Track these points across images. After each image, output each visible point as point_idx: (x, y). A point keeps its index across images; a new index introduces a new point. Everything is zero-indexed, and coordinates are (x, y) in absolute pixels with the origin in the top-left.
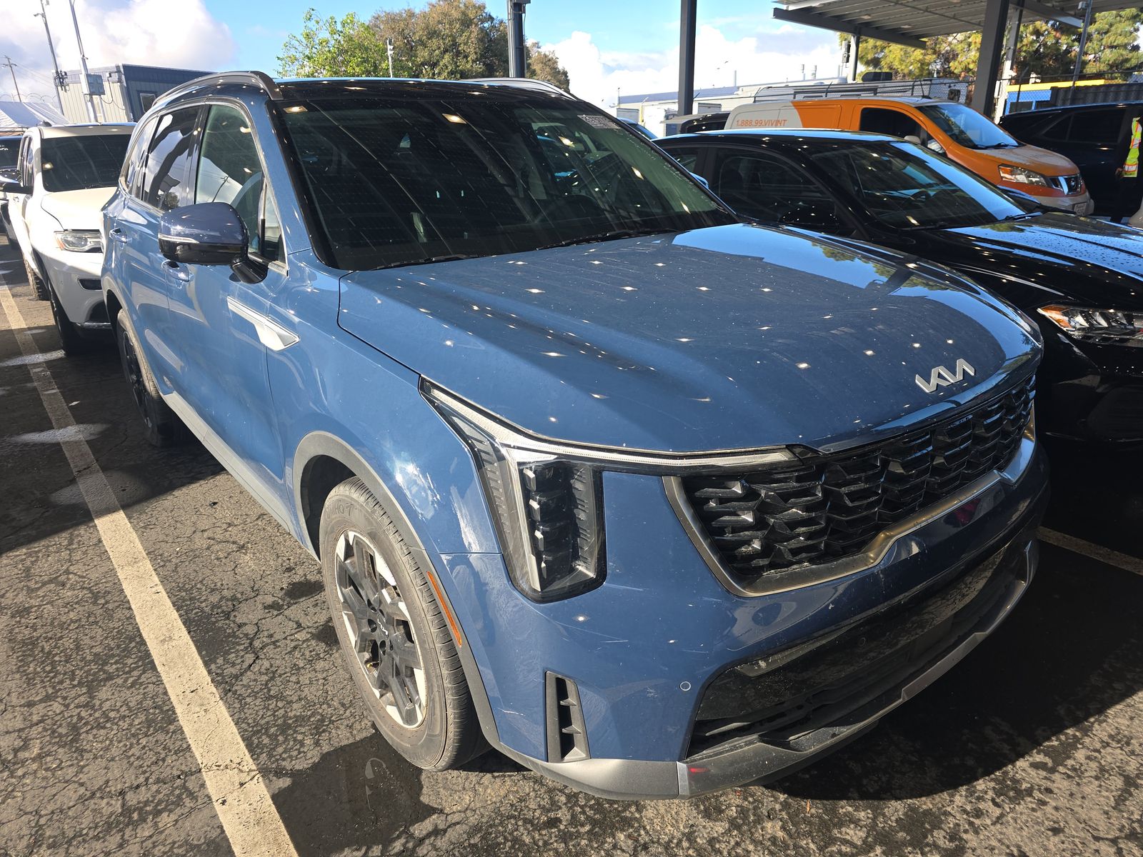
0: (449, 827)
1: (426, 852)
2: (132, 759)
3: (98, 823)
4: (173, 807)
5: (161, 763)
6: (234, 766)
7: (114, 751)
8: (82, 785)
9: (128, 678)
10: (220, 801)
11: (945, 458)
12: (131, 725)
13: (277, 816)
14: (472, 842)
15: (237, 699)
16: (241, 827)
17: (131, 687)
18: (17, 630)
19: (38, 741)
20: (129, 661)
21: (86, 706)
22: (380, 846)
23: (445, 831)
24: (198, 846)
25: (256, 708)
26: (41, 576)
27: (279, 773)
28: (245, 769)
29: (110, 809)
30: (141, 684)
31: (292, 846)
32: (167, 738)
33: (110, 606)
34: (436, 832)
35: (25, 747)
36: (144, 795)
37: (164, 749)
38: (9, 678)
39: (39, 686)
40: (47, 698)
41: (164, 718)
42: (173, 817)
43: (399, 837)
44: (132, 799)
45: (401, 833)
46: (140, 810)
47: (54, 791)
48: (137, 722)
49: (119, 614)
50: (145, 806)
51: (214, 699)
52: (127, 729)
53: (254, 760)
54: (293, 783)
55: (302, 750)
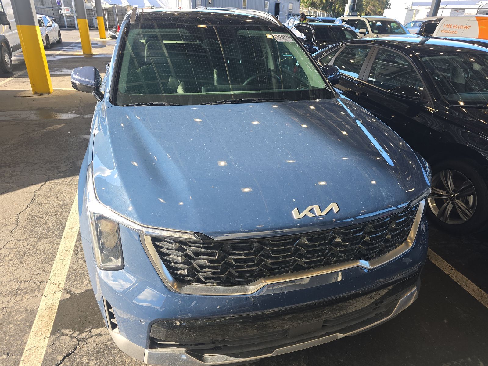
0: (105, 334)
1: (90, 341)
2: (32, 271)
3: (8, 290)
4: (31, 293)
5: (39, 275)
6: (58, 284)
7: (30, 266)
8: (13, 275)
9: (51, 239)
10: (45, 296)
11: (370, 238)
12: (40, 257)
13: (57, 308)
14: (107, 344)
15: (76, 258)
16: (44, 308)
17: (50, 243)
18: (33, 211)
19: (13, 254)
20: (56, 233)
21: (33, 246)
22: (79, 333)
23: (102, 335)
24: (28, 310)
25: (79, 264)
26: (53, 192)
27: (68, 292)
28: (60, 287)
29: (15, 287)
30: (53, 243)
31: (53, 321)
32: (47, 266)
33: (64, 210)
34: (99, 335)
35: (8, 255)
36: (26, 285)
37: (43, 270)
38: (20, 229)
39: (26, 234)
40: (25, 240)
41: (50, 258)
42: (29, 296)
43: (86, 332)
44: (23, 285)
45: (88, 330)
46: (22, 290)
47: (5, 274)
48: (43, 257)
49: (64, 214)
50: (24, 289)
51: (69, 256)
52: (38, 259)
53: (65, 284)
54: (70, 298)
55: (81, 285)
